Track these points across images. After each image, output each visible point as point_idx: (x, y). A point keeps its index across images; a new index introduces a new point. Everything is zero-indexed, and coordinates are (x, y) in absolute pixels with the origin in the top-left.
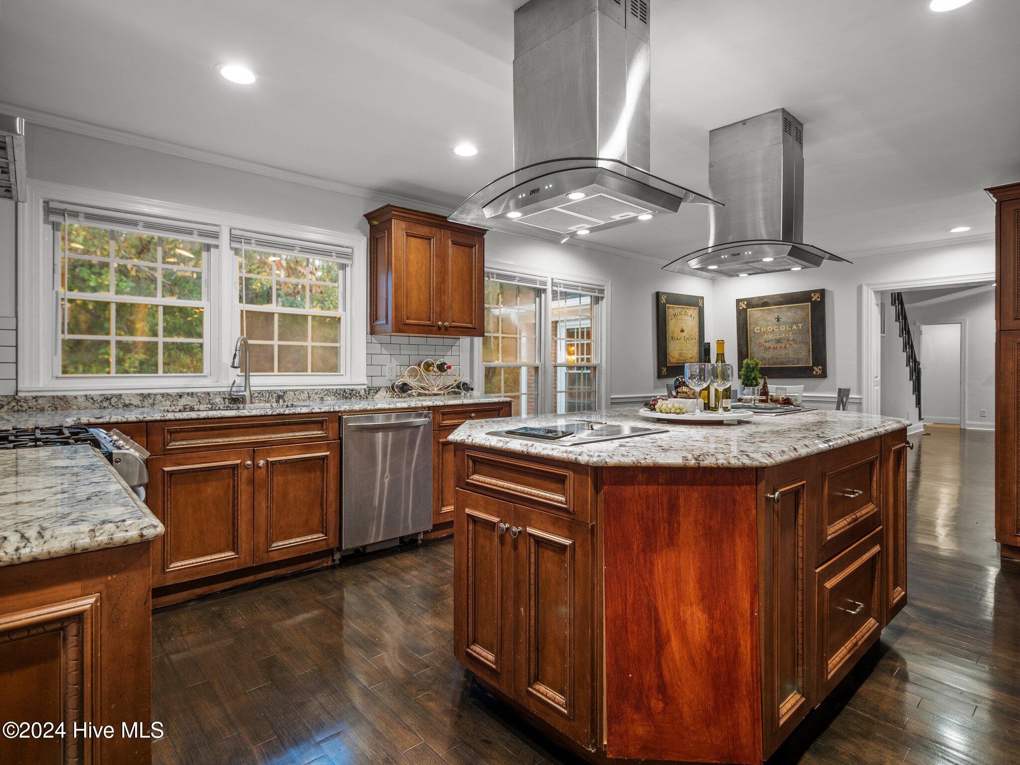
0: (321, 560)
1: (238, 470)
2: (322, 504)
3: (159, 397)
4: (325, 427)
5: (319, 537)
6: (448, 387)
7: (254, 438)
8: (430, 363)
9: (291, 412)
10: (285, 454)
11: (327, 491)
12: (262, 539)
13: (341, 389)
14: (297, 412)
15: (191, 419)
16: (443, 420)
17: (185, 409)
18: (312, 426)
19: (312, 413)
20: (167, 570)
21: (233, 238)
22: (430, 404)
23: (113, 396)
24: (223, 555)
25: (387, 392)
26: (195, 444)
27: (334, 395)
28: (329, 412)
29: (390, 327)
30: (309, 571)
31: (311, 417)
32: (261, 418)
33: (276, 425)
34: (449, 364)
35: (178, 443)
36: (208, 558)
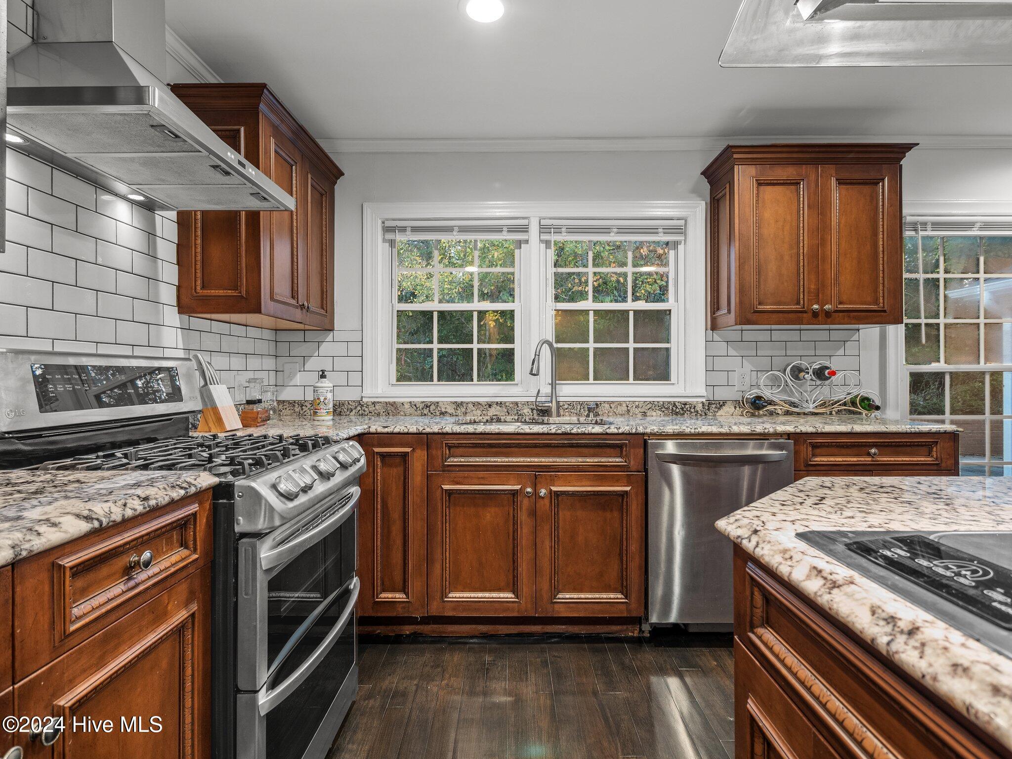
0: (625, 627)
1: (517, 497)
2: (621, 555)
3: (470, 406)
4: (624, 453)
5: (617, 599)
6: (836, 403)
7: (536, 460)
8: (804, 367)
9: (579, 431)
10: (572, 484)
11: (627, 539)
12: (545, 586)
13: (669, 403)
14: (586, 432)
15: (468, 434)
16: (814, 455)
17: (492, 419)
18: (608, 450)
19: (607, 434)
20: (446, 599)
21: (544, 229)
22: (790, 428)
23: (432, 403)
24: (502, 595)
25: (735, 408)
26: (472, 462)
27: (660, 410)
28: (630, 434)
29: (732, 317)
30: (609, 638)
31: (606, 439)
32: (544, 437)
33: (562, 447)
34: (833, 368)
35: (456, 460)
36: (487, 595)
